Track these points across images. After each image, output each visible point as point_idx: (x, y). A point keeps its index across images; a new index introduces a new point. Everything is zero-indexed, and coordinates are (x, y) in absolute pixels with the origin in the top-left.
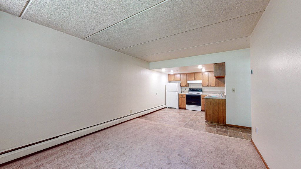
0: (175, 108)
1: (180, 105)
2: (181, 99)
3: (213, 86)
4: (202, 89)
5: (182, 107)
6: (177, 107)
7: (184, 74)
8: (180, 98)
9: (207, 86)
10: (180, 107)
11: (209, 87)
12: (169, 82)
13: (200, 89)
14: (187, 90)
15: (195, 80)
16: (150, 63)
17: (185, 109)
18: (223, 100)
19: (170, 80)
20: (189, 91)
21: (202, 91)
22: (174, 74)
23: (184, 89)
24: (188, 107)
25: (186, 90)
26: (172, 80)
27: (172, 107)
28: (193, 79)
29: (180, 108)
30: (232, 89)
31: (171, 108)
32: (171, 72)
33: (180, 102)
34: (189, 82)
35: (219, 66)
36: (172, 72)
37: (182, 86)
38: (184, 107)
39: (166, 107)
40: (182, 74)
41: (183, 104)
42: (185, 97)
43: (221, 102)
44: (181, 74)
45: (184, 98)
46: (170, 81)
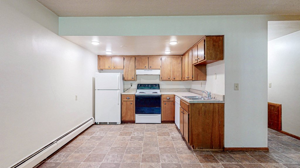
0: (115, 123)
1: (123, 115)
2: (127, 104)
3: (177, 79)
4: (159, 85)
5: (127, 119)
6: (119, 121)
7: (131, 57)
8: (124, 103)
9: (169, 80)
10: (123, 119)
11: (171, 82)
12: (100, 72)
13: (156, 85)
14: (135, 86)
15: (150, 68)
16: (60, 18)
17: (133, 122)
18: (220, 105)
19: (101, 68)
20: (138, 88)
21: (159, 88)
22: (112, 57)
23: (128, 86)
24: (140, 118)
25: (132, 87)
26: (107, 67)
27: (108, 122)
28: (147, 66)
29: (123, 122)
30: (235, 84)
31: (105, 123)
32: (107, 50)
33: (124, 110)
34: (138, 72)
35: (214, 41)
36: (108, 52)
37: (126, 79)
38: (132, 119)
39: (95, 124)
40: (127, 56)
41: (129, 114)
42: (133, 99)
43: (217, 109)
44: (124, 57)
45: (132, 102)
46: (101, 70)
